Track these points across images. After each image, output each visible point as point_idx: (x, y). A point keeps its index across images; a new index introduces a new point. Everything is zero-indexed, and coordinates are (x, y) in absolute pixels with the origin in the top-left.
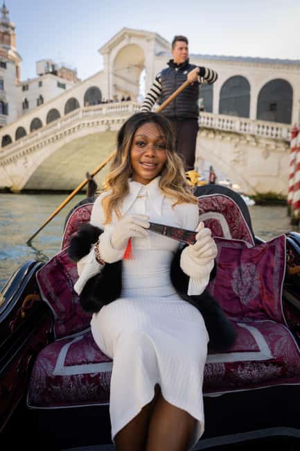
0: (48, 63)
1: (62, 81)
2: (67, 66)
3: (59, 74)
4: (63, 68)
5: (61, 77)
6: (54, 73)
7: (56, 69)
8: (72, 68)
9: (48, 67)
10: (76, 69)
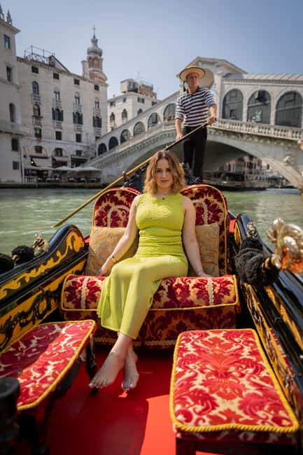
0: (130, 83)
1: (141, 96)
2: (145, 84)
3: (139, 91)
4: (143, 85)
5: (141, 93)
6: (135, 90)
7: (136, 86)
8: (150, 85)
9: (130, 85)
10: (152, 85)
